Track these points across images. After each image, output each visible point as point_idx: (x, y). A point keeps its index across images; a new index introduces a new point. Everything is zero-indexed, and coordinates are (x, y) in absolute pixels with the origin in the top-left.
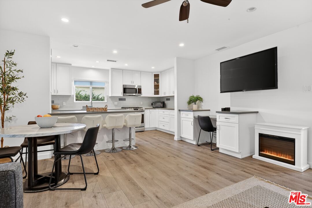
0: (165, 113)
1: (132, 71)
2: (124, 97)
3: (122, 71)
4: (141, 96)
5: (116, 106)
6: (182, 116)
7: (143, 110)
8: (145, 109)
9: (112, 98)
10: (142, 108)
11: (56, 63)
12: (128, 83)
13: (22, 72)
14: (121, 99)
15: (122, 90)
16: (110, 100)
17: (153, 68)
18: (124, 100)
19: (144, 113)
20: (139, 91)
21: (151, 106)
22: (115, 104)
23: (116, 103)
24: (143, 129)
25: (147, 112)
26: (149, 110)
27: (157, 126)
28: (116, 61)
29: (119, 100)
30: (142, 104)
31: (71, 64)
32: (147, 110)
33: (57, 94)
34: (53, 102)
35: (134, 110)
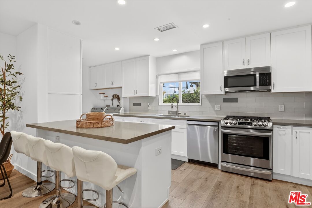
2: (232, 96)
3: (222, 43)
4: (273, 91)
5: (217, 112)
14: (226, 100)
18: (236, 100)
19: (270, 134)
20: (266, 79)
22: (215, 109)
23: (217, 107)
24: (268, 175)
29: (224, 102)
30: (283, 110)
31: (149, 55)
32: (284, 128)
33: (137, 96)
34: (139, 105)
35: (240, 123)
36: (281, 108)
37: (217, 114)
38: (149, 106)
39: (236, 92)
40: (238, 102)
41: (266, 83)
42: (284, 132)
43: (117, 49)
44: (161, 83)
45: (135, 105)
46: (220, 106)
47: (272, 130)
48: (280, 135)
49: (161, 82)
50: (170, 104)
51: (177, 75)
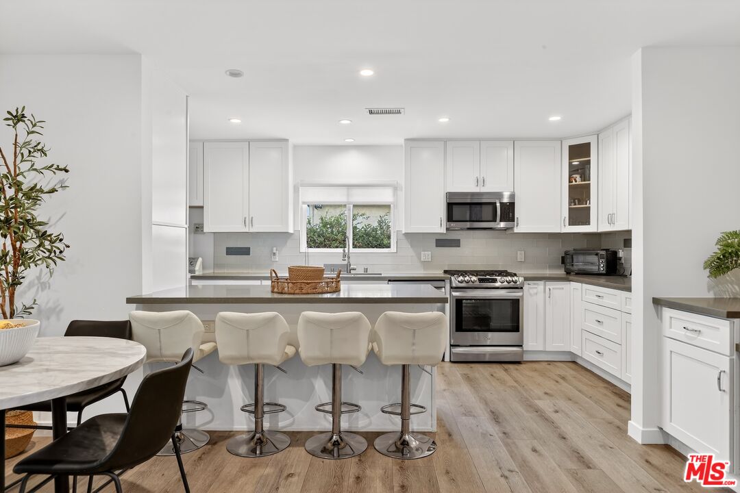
0: (605, 301)
1: (480, 140)
2: (454, 236)
3: (443, 143)
4: (516, 230)
5: (425, 264)
6: (668, 331)
7: (515, 282)
8: (526, 279)
9: (414, 238)
10: (515, 275)
11: (249, 141)
12: (465, 185)
13: (67, 171)
14: (441, 242)
15: (442, 212)
16: (406, 244)
17: (555, 118)
18: (456, 243)
19: (520, 294)
20: (508, 212)
21: (557, 267)
22: (422, 260)
23: (426, 255)
24: (515, 353)
25: (532, 291)
26: (542, 282)
27: (575, 349)
28: (399, 112)
29: (437, 246)
30: (523, 260)
31: (287, 140)
32: (534, 284)
33: (252, 230)
34: (245, 251)
35: (481, 281)
36: (521, 256)
37: (425, 269)
38: (274, 254)
39: (462, 229)
40: (459, 246)
41: (509, 217)
42: (535, 291)
43: (235, 121)
44: (304, 203)
45: (231, 251)
46: (430, 253)
47: (522, 288)
48: (531, 295)
49: (306, 200)
50: (341, 250)
51: (344, 190)
